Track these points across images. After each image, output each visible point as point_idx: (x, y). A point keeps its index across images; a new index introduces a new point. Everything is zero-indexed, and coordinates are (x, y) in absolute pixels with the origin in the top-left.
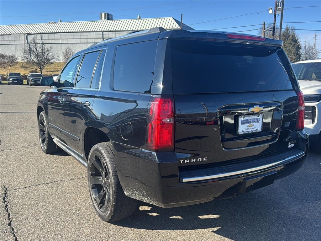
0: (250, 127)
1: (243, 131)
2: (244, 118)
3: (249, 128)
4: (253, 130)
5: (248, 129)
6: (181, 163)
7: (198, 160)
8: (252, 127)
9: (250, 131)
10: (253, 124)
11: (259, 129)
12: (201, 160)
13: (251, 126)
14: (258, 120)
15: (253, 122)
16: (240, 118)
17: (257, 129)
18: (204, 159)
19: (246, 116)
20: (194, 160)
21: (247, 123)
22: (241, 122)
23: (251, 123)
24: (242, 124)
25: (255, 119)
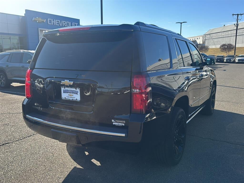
1: (65, 98)
3: (70, 96)
4: (73, 99)
5: (69, 97)
6: (33, 107)
8: (72, 96)
9: (71, 99)
10: (72, 94)
11: (78, 99)
14: (77, 92)
15: (72, 93)
16: (62, 88)
17: (77, 99)
18: (41, 109)
19: (66, 87)
20: (37, 107)
21: (68, 93)
22: (63, 91)
23: (71, 93)
24: (64, 92)
25: (74, 91)
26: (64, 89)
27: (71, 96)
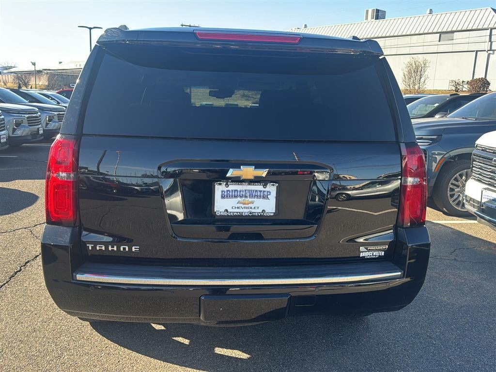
0: (244, 204)
1: (226, 210)
2: (227, 185)
3: (243, 206)
4: (253, 211)
5: (238, 208)
6: (90, 248)
7: (122, 249)
8: (250, 205)
9: (245, 211)
10: (251, 200)
12: (127, 249)
13: (246, 202)
14: (266, 193)
15: (251, 196)
17: (264, 211)
18: (134, 249)
19: (231, 183)
20: (113, 247)
21: (236, 197)
22: (220, 193)
23: (246, 197)
24: (223, 197)
25: (256, 191)
26: (226, 189)
27: (245, 206)
